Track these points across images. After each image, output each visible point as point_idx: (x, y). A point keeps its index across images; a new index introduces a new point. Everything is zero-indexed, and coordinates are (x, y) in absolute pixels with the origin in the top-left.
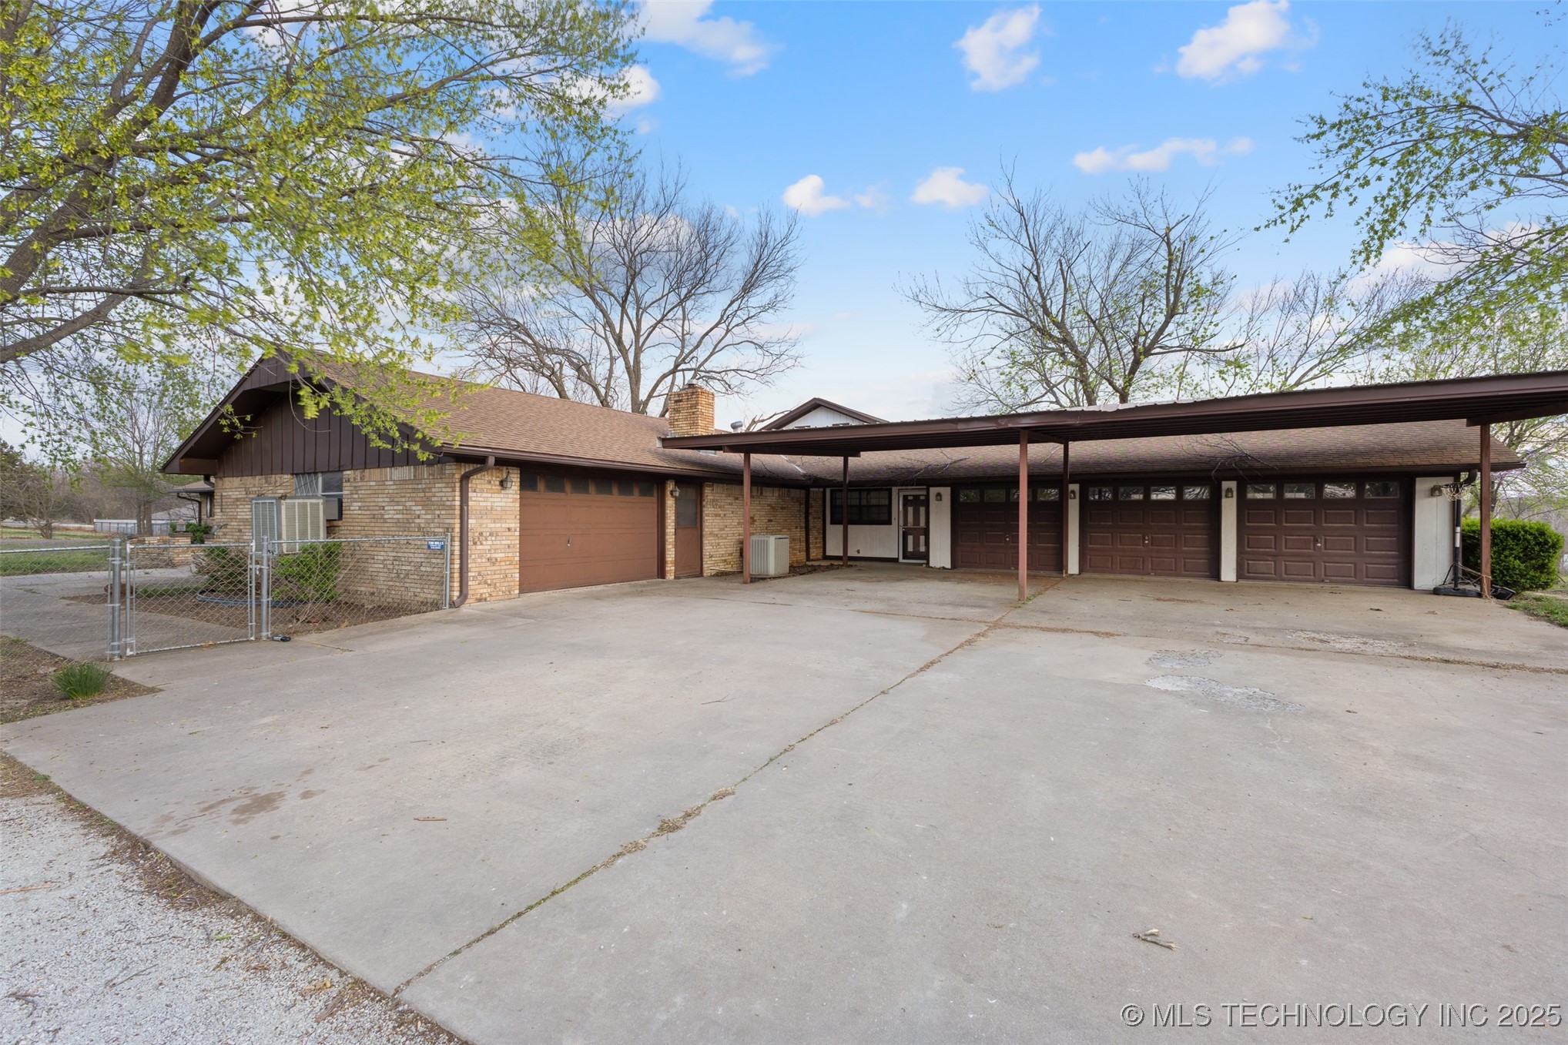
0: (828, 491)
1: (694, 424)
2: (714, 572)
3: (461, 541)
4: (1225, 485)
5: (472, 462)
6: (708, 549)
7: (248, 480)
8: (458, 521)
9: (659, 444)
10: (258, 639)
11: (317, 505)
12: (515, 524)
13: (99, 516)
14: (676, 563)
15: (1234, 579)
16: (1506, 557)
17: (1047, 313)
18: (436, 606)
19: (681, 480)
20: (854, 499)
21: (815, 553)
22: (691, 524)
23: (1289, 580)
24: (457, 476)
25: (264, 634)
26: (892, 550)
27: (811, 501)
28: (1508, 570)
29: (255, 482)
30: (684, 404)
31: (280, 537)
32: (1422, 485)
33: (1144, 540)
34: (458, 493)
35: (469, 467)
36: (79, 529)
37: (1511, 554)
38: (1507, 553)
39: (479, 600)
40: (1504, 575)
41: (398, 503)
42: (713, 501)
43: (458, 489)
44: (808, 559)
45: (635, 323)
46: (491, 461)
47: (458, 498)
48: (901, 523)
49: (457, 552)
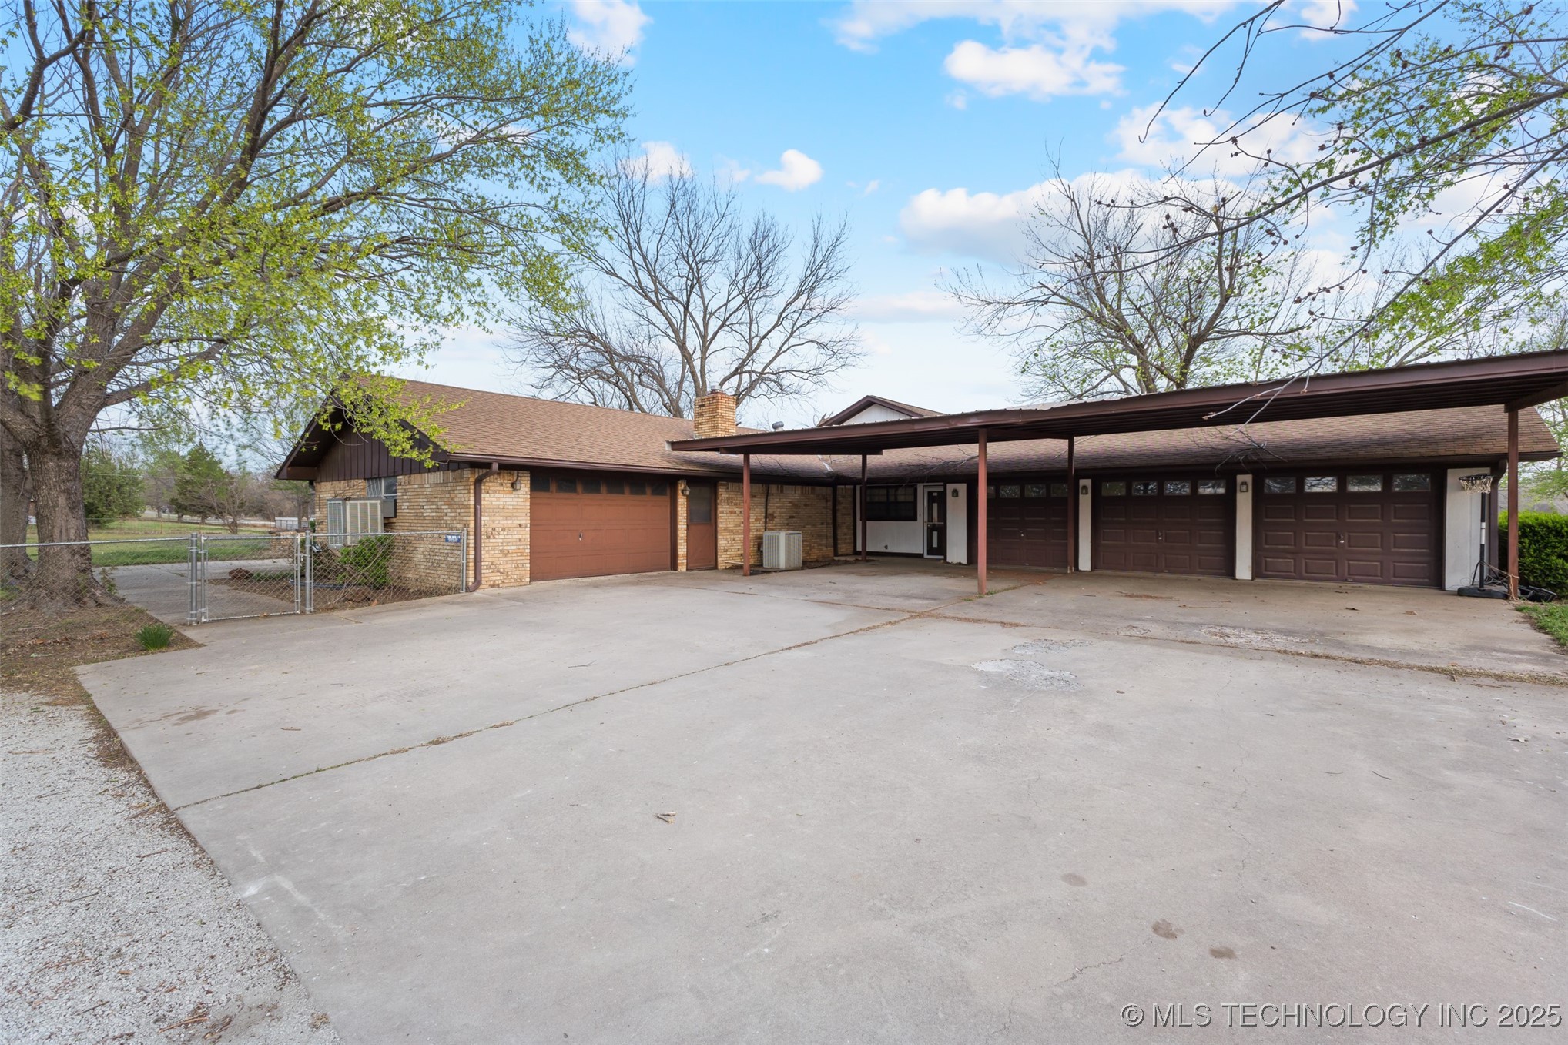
0: (858, 487)
1: (715, 427)
2: (728, 566)
3: (475, 535)
4: (1240, 478)
5: (480, 468)
6: (722, 543)
7: (336, 483)
8: (473, 518)
9: (668, 447)
10: (303, 612)
11: (376, 506)
12: (526, 521)
13: (281, 515)
14: (688, 556)
15: (1249, 577)
16: (1548, 555)
17: (1103, 301)
18: (456, 590)
19: (692, 480)
20: (880, 496)
21: (843, 548)
22: (706, 520)
23: (1309, 579)
24: (472, 480)
25: (308, 609)
26: (918, 546)
27: (839, 498)
28: (1550, 570)
29: (340, 486)
30: (706, 409)
31: (345, 531)
32: (1453, 477)
33: (1158, 536)
34: (472, 495)
35: (482, 472)
36: (264, 526)
37: (1553, 553)
38: (1549, 551)
39: (493, 586)
40: (1547, 576)
41: (433, 503)
42: (728, 498)
43: (472, 491)
44: (836, 554)
45: (702, 328)
46: (495, 466)
47: (472, 499)
48: (926, 519)
49: (472, 545)
